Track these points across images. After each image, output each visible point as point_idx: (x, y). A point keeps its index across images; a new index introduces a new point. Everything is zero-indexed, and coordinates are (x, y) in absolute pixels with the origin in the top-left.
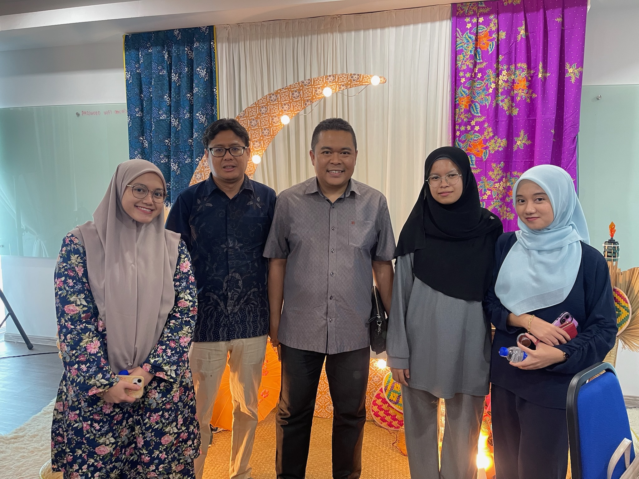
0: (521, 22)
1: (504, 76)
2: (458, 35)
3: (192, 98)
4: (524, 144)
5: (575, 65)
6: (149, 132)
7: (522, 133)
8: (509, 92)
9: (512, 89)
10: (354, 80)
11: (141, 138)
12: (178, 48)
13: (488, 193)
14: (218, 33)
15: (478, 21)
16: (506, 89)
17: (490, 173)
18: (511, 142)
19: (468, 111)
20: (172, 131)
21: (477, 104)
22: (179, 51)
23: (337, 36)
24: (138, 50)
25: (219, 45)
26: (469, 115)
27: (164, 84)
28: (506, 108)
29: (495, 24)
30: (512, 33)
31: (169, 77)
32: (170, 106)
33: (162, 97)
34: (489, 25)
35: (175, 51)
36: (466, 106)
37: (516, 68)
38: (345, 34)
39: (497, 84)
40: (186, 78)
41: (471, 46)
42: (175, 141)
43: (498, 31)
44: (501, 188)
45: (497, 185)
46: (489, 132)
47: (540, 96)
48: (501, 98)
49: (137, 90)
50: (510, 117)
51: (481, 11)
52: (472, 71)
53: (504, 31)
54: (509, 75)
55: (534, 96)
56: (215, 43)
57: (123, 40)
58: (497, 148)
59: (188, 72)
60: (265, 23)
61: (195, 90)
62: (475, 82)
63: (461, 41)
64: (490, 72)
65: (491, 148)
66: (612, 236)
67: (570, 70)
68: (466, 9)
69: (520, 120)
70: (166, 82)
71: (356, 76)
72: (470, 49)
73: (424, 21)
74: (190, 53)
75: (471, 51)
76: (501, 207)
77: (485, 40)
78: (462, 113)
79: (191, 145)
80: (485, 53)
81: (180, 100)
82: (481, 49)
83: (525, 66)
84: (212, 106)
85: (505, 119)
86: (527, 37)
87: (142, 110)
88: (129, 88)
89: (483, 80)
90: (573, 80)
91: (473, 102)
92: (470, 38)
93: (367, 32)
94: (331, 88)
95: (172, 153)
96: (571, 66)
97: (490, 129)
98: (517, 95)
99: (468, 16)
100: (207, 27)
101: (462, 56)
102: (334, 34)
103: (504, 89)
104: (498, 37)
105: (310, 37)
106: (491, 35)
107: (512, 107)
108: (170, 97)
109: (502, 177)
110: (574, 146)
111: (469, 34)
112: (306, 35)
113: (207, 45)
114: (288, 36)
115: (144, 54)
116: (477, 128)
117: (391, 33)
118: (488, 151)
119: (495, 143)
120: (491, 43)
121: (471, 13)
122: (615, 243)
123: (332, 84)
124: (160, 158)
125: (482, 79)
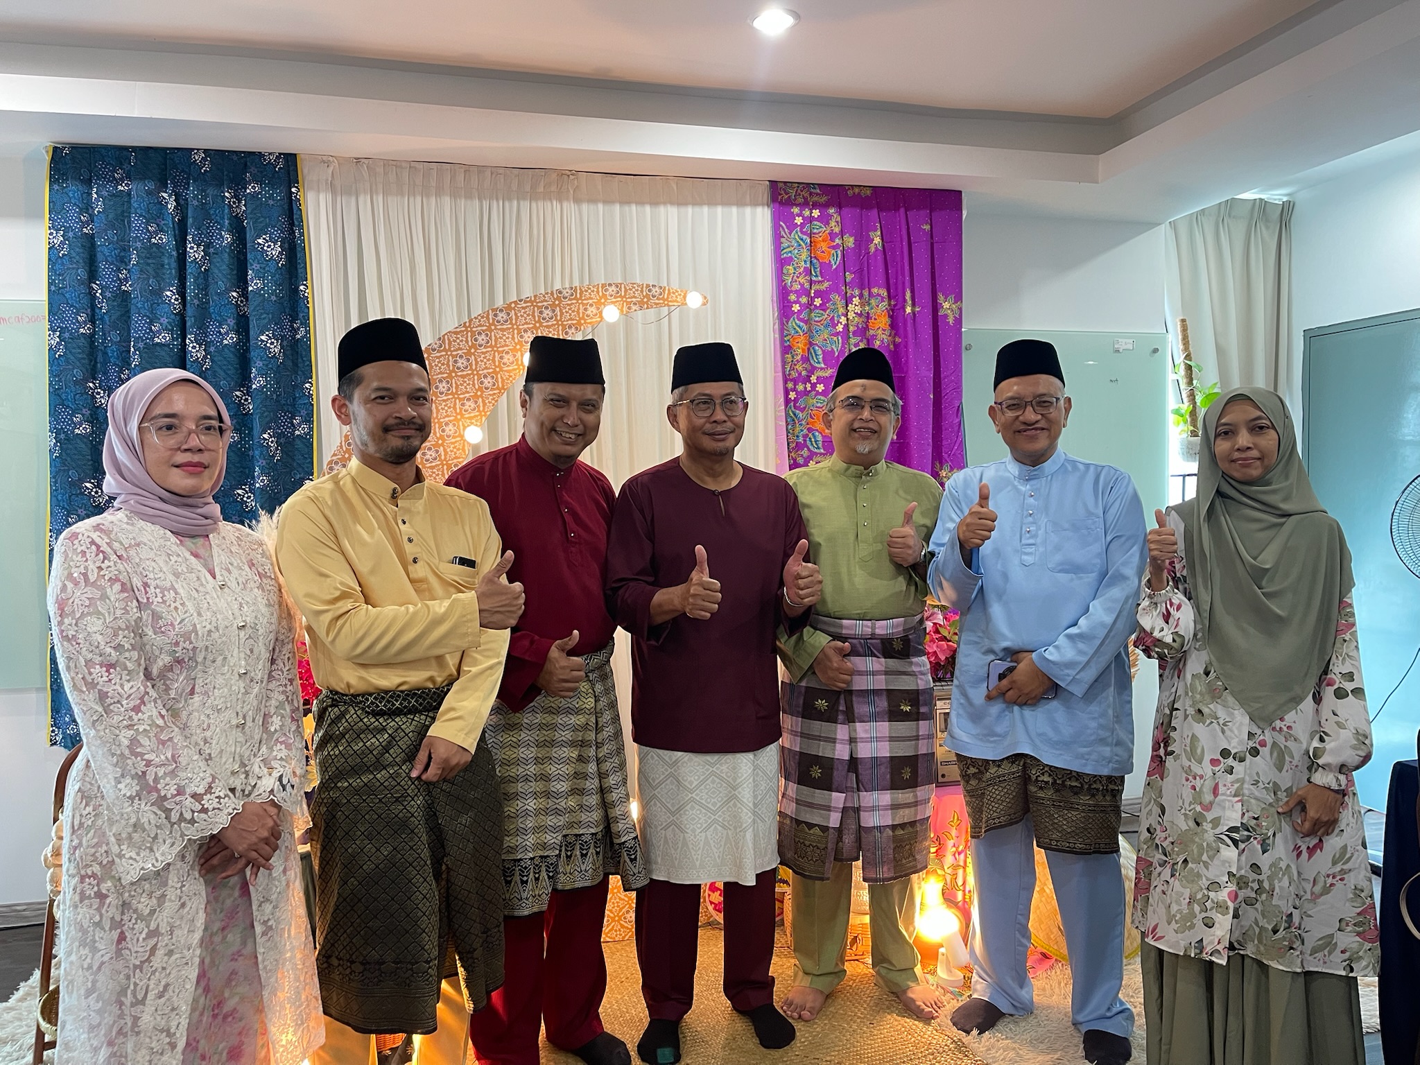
0: (875, 224)
1: (855, 307)
2: (783, 233)
3: (242, 302)
5: (951, 298)
8: (864, 331)
9: (866, 328)
10: (654, 296)
11: (91, 385)
12: (203, 191)
14: (306, 171)
15: (811, 214)
16: (859, 326)
19: (805, 359)
21: (818, 348)
22: (207, 196)
24: (88, 183)
25: (311, 197)
26: (807, 366)
27: (163, 265)
29: (837, 222)
30: (863, 240)
31: (178, 252)
32: (182, 314)
33: (158, 293)
34: (828, 223)
35: (197, 196)
36: (803, 350)
38: (585, 207)
39: (848, 319)
40: (226, 257)
41: (804, 255)
43: (842, 233)
48: (853, 340)
49: (82, 273)
51: (815, 199)
52: (808, 293)
53: (851, 235)
54: (862, 305)
55: (898, 340)
56: (301, 190)
57: (48, 158)
59: (230, 244)
60: (420, 166)
61: (254, 285)
62: (811, 311)
63: (788, 243)
64: (835, 297)
67: (946, 305)
68: (792, 193)
70: (171, 261)
71: (657, 289)
73: (726, 203)
74: (234, 203)
75: (804, 261)
77: (824, 246)
78: (798, 361)
79: (242, 404)
80: (825, 267)
81: (208, 302)
82: (819, 260)
83: (884, 293)
86: (884, 248)
87: (92, 319)
88: (57, 267)
89: (825, 310)
90: (951, 320)
91: (811, 344)
92: (802, 240)
94: (615, 307)
96: (946, 298)
98: (874, 337)
99: (797, 205)
100: (280, 154)
101: (791, 267)
102: (565, 204)
103: (856, 326)
104: (843, 244)
106: (832, 240)
108: (182, 293)
110: (957, 420)
111: (799, 233)
113: (280, 192)
115: (105, 193)
116: (821, 387)
120: (833, 251)
121: (800, 200)
123: (614, 300)
125: (823, 307)
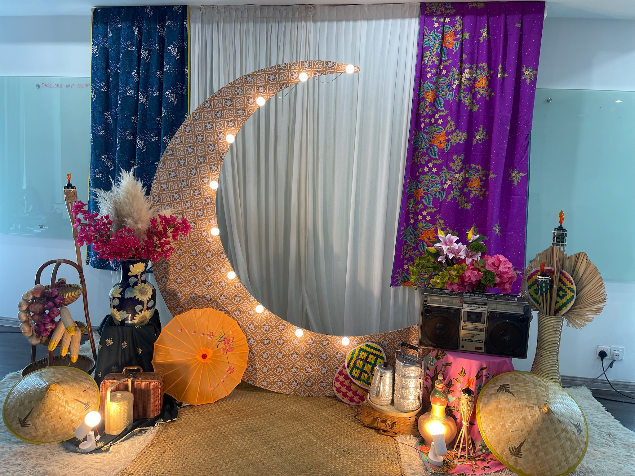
0: (484, 24)
1: (466, 74)
2: (426, 33)
3: (162, 76)
4: (483, 139)
5: (530, 68)
6: (114, 108)
7: (481, 128)
8: (471, 89)
9: (473, 87)
10: (329, 68)
11: (106, 114)
12: (149, 25)
13: (449, 183)
14: (191, 13)
15: (444, 21)
16: (468, 86)
17: (451, 164)
18: (471, 136)
19: (432, 105)
20: (139, 108)
21: (441, 99)
22: (150, 28)
23: (311, 25)
24: (106, 24)
25: (192, 26)
26: (433, 108)
27: (132, 60)
28: (467, 104)
29: (460, 25)
31: (138, 54)
32: (138, 82)
33: (130, 73)
34: (454, 26)
35: (146, 27)
36: (431, 99)
37: (478, 67)
38: (319, 24)
39: (460, 82)
40: (156, 55)
41: (437, 45)
42: (142, 118)
43: (462, 31)
44: (460, 179)
45: (457, 176)
46: (451, 125)
47: (499, 94)
48: (463, 94)
49: (103, 65)
50: (471, 113)
51: (448, 11)
52: (438, 67)
53: (468, 32)
54: (471, 73)
55: (493, 94)
56: (188, 23)
57: (91, 13)
58: (458, 141)
59: (158, 50)
60: (240, 7)
61: (166, 68)
62: (440, 78)
63: (429, 38)
64: (454, 69)
65: (452, 141)
66: (561, 223)
67: (526, 73)
68: (434, 9)
69: (479, 116)
70: (135, 59)
71: (331, 64)
72: (437, 46)
73: (394, 17)
74: (161, 30)
75: (437, 48)
76: (459, 196)
77: (450, 39)
78: (427, 106)
79: (159, 124)
80: (450, 51)
81: (149, 77)
82: (446, 48)
83: (485, 65)
84: (182, 86)
85: (466, 115)
86: (489, 39)
87: (107, 85)
88: (95, 61)
89: (447, 77)
90: (528, 82)
91: (437, 96)
92: (437, 36)
93: (340, 23)
94: (307, 73)
95: (138, 130)
96: (527, 69)
97: (453, 123)
98: (477, 92)
99: (436, 16)
100: (181, 6)
101: (428, 52)
102: (308, 23)
103: (466, 86)
104: (462, 37)
105: (284, 24)
106: (456, 35)
107: (473, 103)
108: (138, 73)
109: (462, 169)
110: (526, 143)
111: (436, 32)
112: (280, 21)
113: (179, 24)
114: (262, 22)
115: (112, 29)
116: (440, 121)
117: (363, 25)
118: (450, 143)
119: (457, 135)
120: (455, 42)
121: (439, 13)
122: (564, 230)
123: (307, 70)
124: (125, 134)
125: (446, 75)
